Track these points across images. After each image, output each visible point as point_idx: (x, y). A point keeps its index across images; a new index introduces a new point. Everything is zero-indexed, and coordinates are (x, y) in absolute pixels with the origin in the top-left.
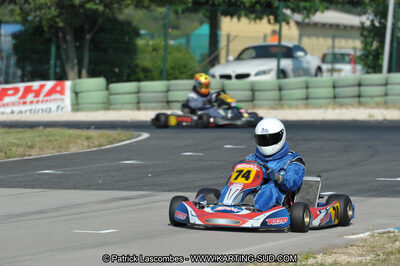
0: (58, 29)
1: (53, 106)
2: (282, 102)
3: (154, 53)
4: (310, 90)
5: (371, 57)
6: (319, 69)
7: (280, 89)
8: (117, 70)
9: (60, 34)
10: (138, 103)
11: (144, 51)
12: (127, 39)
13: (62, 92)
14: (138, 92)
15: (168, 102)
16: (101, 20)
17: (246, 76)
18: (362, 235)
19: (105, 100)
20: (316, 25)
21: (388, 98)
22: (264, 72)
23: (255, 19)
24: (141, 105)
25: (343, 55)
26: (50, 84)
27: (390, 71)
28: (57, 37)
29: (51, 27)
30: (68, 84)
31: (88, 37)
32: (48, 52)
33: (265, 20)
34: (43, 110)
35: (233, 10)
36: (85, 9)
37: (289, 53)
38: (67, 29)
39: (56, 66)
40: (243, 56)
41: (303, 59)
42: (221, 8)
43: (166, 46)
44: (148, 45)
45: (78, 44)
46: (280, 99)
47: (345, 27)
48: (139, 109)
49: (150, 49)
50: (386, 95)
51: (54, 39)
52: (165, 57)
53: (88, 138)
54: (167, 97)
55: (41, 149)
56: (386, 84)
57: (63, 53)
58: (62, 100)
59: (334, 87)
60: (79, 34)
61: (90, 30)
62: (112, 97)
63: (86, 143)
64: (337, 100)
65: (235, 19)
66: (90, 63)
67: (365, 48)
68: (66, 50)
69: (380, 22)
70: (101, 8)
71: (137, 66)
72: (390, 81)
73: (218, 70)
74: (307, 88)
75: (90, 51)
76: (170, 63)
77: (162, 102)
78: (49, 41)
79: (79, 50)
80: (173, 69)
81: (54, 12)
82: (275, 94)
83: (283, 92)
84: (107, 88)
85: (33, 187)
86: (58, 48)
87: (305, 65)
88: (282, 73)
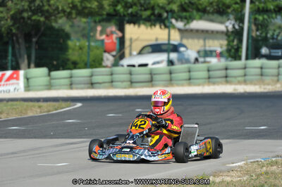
0: (13, 35)
1: (11, 88)
2: (173, 82)
3: (80, 51)
4: (192, 73)
5: (233, 50)
6: (197, 60)
7: (171, 73)
8: (55, 63)
9: (14, 38)
10: (71, 84)
11: (73, 50)
12: (61, 41)
13: (17, 78)
14: (71, 77)
15: (92, 84)
16: (43, 29)
17: (146, 65)
18: (239, 164)
19: (48, 83)
20: (192, 30)
21: (246, 77)
22: (158, 63)
23: (151, 26)
24: (74, 86)
25: (211, 51)
26: (9, 73)
27: (247, 58)
28: (13, 40)
29: (8, 33)
30: (22, 73)
31: (34, 40)
32: (6, 52)
33: (158, 26)
34: (4, 91)
35: (135, 19)
36: (31, 20)
37: (175, 49)
38: (19, 35)
39: (12, 61)
40: (143, 52)
41: (185, 53)
42: (127, 18)
43: (89, 46)
44: (75, 45)
45: (27, 45)
46: (171, 80)
47: (212, 32)
48: (71, 88)
49: (77, 48)
50: (245, 75)
51: (10, 42)
52: (88, 53)
53: (40, 107)
54: (91, 80)
55: (8, 114)
56: (245, 68)
57: (17, 51)
58: (18, 84)
59: (209, 71)
60: (28, 38)
61: (36, 35)
62: (52, 81)
63: (39, 110)
64: (211, 80)
65: (136, 26)
66: (36, 58)
67: (228, 45)
68: (19, 49)
69: (239, 26)
70: (42, 19)
71: (68, 60)
72: (247, 66)
73: (125, 62)
74: (189, 71)
75: (36, 50)
76: (92, 58)
77: (88, 84)
78: (7, 43)
79: (28, 49)
80: (94, 61)
81: (10, 22)
82: (167, 77)
83: (173, 75)
84: (49, 75)
85: (6, 137)
86: (13, 48)
87: (186, 57)
88: (171, 63)
